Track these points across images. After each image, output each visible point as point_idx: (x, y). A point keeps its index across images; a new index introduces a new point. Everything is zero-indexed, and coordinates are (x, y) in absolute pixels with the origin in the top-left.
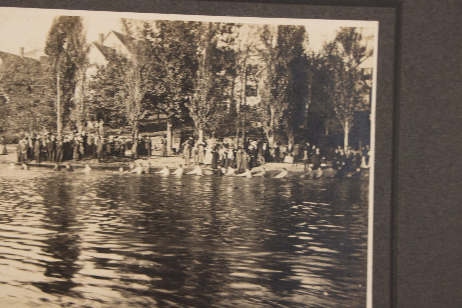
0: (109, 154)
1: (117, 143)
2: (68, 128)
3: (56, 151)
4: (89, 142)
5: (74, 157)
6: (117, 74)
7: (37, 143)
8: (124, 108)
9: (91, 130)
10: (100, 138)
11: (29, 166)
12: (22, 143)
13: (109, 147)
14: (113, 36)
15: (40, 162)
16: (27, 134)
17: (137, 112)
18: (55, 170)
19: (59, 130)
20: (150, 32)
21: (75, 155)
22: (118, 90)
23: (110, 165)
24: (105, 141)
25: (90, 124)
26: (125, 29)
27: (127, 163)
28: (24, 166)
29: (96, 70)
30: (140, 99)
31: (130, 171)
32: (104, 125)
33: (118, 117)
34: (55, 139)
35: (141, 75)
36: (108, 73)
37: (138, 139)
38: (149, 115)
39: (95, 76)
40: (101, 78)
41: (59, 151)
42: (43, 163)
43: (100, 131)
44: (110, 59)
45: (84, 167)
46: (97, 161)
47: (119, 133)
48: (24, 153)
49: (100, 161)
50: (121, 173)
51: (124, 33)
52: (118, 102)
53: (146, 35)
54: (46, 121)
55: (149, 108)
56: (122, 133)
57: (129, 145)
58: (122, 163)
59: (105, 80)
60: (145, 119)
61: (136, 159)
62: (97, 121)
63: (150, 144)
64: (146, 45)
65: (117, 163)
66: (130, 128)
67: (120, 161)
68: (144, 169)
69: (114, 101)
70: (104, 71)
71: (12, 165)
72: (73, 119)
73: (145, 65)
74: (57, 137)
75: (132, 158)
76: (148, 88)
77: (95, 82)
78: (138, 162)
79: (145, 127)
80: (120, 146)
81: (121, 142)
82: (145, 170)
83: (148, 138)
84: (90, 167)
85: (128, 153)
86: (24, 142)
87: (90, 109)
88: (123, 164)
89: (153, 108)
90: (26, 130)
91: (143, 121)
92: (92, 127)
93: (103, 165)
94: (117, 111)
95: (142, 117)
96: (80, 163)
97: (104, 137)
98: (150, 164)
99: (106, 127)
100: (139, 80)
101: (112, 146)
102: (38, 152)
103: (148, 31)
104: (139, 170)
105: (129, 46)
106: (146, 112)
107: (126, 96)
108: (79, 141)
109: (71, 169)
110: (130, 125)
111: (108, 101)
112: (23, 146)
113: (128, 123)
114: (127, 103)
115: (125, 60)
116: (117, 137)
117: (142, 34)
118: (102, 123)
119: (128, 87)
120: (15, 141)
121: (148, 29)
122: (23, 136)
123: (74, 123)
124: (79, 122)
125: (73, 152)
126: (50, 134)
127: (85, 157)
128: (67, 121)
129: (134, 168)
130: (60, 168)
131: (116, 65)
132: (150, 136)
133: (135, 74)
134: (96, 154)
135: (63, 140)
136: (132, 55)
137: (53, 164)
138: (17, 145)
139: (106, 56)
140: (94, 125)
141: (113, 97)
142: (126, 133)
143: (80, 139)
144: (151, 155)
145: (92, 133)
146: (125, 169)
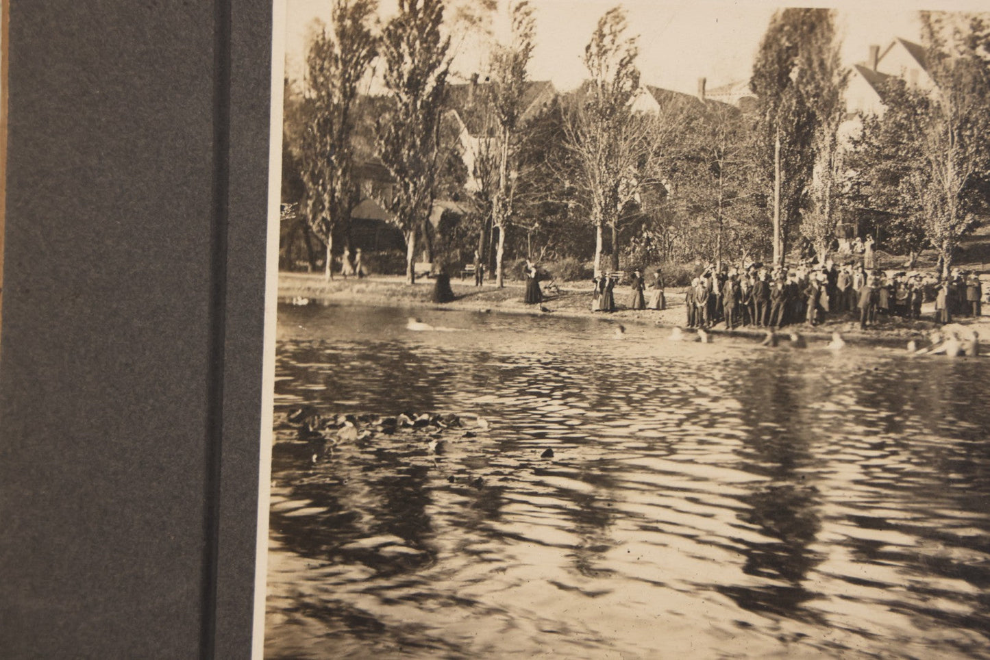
0: (885, 312)
1: (903, 286)
2: (796, 252)
3: (769, 303)
4: (841, 285)
5: (808, 316)
6: (906, 135)
7: (729, 285)
8: (921, 208)
9: (846, 257)
10: (865, 275)
11: (711, 334)
12: (698, 285)
13: (884, 295)
14: (901, 50)
15: (734, 327)
16: (708, 266)
17: (949, 220)
18: (766, 344)
19: (776, 257)
20: (983, 41)
21: (811, 313)
22: (908, 169)
23: (885, 335)
24: (876, 282)
25: (844, 245)
26: (927, 35)
27: (924, 333)
28: (702, 333)
29: (861, 126)
30: (957, 190)
31: (930, 351)
32: (873, 247)
33: (906, 231)
34: (768, 277)
35: (960, 135)
36: (886, 131)
37: (949, 278)
38: (977, 224)
39: (856, 138)
40: (870, 144)
41: (774, 304)
42: (740, 329)
43: (866, 261)
44: (893, 101)
45: (830, 339)
46: (858, 325)
47: (907, 264)
48: (702, 308)
49: (864, 326)
50: (910, 353)
51: (926, 44)
52: (908, 198)
53: (974, 47)
54: (749, 236)
55: (976, 209)
56: (914, 266)
57: (931, 293)
58: (913, 331)
59: (878, 147)
60: (967, 233)
61: (945, 324)
62: (858, 239)
63: (978, 290)
64: (974, 70)
65: (903, 332)
66: (933, 254)
67: (910, 328)
68: (963, 344)
69: (899, 194)
70: (877, 127)
71: (677, 331)
72: (807, 234)
73: (970, 113)
74: (773, 273)
75: (937, 321)
76: (976, 164)
77: (856, 152)
78: (949, 329)
79: (968, 251)
80: (910, 295)
81: (912, 286)
82: (964, 348)
83: (973, 276)
84: (842, 338)
85: (927, 309)
86: (702, 283)
87: (845, 211)
88: (916, 334)
89: (985, 209)
90: (707, 256)
91: (963, 237)
92: (849, 252)
93: (872, 334)
94: (905, 216)
95: (959, 231)
96: (822, 331)
97: (874, 274)
98: (977, 335)
99: (878, 252)
100: (956, 148)
101: (891, 293)
102: (732, 304)
103: (979, 38)
104: (951, 348)
105: (935, 73)
106: (969, 219)
107: (925, 184)
108: (819, 282)
109: (801, 343)
110: (934, 247)
111: (884, 194)
112: (700, 291)
113: (929, 242)
114: (928, 199)
115: (925, 103)
116: (903, 274)
117: (965, 44)
118: (870, 242)
119: (929, 163)
120: (684, 281)
121: (978, 33)
122: (700, 270)
123: (808, 242)
124: (819, 239)
125: (806, 306)
126: (758, 266)
127: (830, 318)
128: (794, 240)
129: (941, 342)
130: (776, 340)
131: (905, 115)
132: (978, 273)
133: (946, 133)
134: (857, 311)
135: (784, 278)
136: (941, 92)
137: (762, 331)
138: (686, 289)
139: (883, 94)
140: (852, 247)
141: (897, 186)
142: (924, 265)
143: (822, 277)
144: (979, 314)
145: (846, 264)
146: (919, 345)
